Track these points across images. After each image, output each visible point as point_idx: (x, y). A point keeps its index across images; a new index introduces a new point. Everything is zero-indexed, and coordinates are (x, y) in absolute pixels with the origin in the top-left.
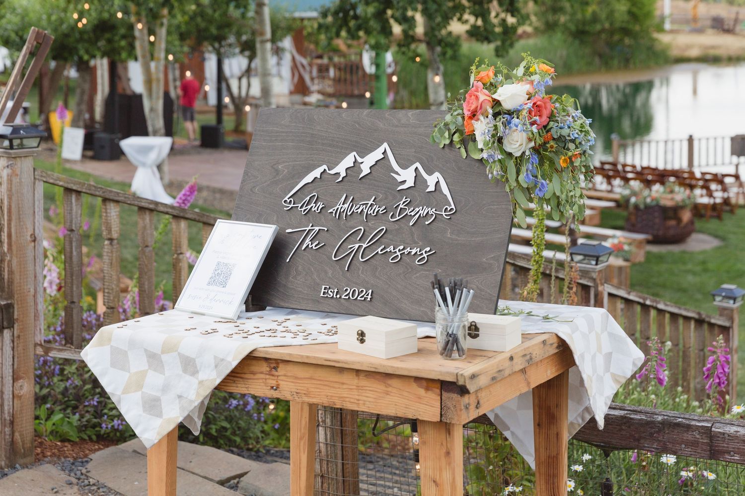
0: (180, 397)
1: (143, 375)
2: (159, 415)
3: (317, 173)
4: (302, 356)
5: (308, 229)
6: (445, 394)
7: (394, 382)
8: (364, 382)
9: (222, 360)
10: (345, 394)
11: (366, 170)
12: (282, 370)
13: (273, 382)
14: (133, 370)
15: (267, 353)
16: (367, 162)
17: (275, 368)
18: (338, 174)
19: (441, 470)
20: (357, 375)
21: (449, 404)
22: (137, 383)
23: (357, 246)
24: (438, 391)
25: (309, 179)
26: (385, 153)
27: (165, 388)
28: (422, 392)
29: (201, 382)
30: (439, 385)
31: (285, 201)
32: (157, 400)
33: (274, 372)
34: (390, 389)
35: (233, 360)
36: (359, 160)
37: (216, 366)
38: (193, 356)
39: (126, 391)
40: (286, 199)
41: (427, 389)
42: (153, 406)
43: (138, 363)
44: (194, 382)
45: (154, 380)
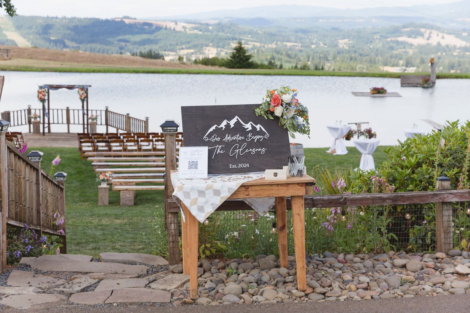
0: (212, 204)
1: (196, 200)
2: (203, 212)
3: (213, 128)
4: (261, 183)
5: (217, 147)
6: (307, 187)
7: (290, 186)
8: (280, 187)
9: (231, 188)
10: (273, 192)
11: (232, 126)
12: (250, 189)
13: (247, 193)
14: (192, 198)
15: (247, 184)
16: (232, 123)
17: (248, 189)
18: (222, 128)
19: (300, 210)
20: (278, 186)
21: (308, 189)
22: (195, 202)
23: (238, 150)
24: (305, 186)
25: (211, 130)
26: (237, 119)
27: (206, 203)
28: (300, 187)
29: (222, 198)
30: (305, 184)
31: (205, 138)
32: (203, 207)
33: (247, 190)
34: (289, 188)
35: (236, 188)
36: (229, 122)
37: (229, 191)
38: (219, 189)
39: (191, 205)
40: (204, 137)
41: (301, 186)
42: (201, 209)
43: (194, 195)
44: (219, 198)
45: (201, 200)
